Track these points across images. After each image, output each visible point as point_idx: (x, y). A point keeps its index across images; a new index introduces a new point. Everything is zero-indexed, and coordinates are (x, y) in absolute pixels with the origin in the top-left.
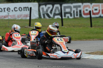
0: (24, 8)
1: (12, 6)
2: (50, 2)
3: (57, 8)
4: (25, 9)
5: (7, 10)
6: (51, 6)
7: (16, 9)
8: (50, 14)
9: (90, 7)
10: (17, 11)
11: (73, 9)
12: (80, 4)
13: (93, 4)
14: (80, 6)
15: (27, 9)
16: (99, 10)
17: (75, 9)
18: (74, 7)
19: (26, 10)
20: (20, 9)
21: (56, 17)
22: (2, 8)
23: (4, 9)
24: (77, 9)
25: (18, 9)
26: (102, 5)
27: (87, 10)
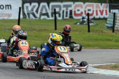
0: (6, 6)
3: (44, 6)
6: (36, 4)
9: (82, 7)
11: (63, 9)
14: (70, 6)
15: (9, 7)
16: (93, 11)
17: (65, 9)
18: (64, 6)
19: (8, 9)
24: (67, 9)
26: (96, 5)
27: (78, 10)
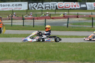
1: (11, 4)
2: (35, 2)
4: (19, 5)
5: (8, 5)
7: (13, 5)
8: (35, 8)
10: (14, 6)
12: (56, 3)
13: (65, 3)
20: (16, 5)
21: (39, 9)
22: (5, 5)
23: (6, 5)
25: (15, 5)
